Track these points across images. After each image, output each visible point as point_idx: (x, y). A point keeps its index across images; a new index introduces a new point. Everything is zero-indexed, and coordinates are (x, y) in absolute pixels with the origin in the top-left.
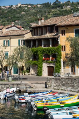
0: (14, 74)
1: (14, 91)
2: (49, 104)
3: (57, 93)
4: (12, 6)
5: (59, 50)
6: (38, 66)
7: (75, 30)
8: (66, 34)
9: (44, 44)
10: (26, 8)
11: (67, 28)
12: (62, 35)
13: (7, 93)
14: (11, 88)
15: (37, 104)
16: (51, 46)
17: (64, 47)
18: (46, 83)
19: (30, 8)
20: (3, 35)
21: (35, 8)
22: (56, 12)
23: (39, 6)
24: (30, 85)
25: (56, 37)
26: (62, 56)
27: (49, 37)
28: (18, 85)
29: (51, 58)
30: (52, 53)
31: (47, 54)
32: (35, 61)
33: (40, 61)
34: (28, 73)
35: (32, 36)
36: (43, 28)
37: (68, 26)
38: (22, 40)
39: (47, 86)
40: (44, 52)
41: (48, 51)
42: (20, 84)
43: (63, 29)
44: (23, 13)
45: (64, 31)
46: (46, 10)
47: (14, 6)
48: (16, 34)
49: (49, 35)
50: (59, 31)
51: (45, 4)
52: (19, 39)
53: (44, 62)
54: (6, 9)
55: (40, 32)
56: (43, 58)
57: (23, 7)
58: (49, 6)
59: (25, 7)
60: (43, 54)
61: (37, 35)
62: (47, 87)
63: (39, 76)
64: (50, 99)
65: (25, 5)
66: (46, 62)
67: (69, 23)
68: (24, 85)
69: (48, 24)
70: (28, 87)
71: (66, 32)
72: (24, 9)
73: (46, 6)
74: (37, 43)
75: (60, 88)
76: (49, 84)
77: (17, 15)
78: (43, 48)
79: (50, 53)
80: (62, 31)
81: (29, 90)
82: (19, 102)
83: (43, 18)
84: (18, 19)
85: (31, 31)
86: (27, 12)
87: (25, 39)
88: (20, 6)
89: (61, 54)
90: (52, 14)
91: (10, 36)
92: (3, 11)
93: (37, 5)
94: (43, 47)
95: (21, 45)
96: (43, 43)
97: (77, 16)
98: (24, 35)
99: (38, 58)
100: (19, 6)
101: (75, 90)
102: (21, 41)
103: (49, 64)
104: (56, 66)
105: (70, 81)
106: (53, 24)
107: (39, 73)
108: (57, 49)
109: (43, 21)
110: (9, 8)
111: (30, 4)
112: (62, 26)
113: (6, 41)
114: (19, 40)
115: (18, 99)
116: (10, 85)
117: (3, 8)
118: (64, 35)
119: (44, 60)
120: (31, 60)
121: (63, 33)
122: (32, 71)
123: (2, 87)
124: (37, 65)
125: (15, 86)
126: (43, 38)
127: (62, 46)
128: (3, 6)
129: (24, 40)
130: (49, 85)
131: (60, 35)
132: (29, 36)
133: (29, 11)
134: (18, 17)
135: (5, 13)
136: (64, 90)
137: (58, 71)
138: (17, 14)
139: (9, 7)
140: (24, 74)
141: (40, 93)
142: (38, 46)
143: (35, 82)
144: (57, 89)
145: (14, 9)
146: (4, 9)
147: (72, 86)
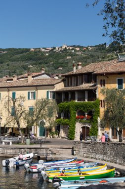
0: (40, 136)
1: (29, 157)
2: (66, 175)
3: (83, 161)
4: (54, 48)
5: (97, 106)
6: (70, 126)
7: (118, 80)
8: (106, 85)
9: (78, 98)
10: (73, 51)
11: (108, 77)
12: (102, 86)
13: (19, 159)
14: (27, 153)
15: (50, 174)
16: (86, 100)
17: (103, 102)
18: (73, 148)
19: (78, 51)
20: (27, 84)
21: (84, 51)
22: (113, 57)
23: (91, 48)
24: (53, 150)
25: (93, 88)
26: (101, 114)
27: (84, 88)
28: (36, 150)
29: (86, 116)
30: (88, 110)
31: (81, 111)
32: (67, 120)
33: (72, 119)
34: (57, 136)
35: (65, 86)
36: (78, 76)
37: (108, 75)
38: (51, 92)
39: (75, 152)
40: (78, 108)
41: (83, 106)
42: (39, 149)
43: (102, 78)
44: (68, 58)
45: (104, 80)
46: (99, 53)
47: (57, 48)
48: (44, 84)
49: (85, 86)
50: (97, 80)
51: (99, 46)
52: (47, 90)
53: (77, 122)
54: (47, 52)
55: (74, 81)
56: (77, 115)
57: (69, 49)
58: (104, 49)
59: (72, 49)
60: (76, 111)
61: (71, 85)
62: (75, 154)
63: (70, 139)
64: (70, 169)
65: (72, 46)
66: (80, 122)
67: (110, 70)
68: (44, 150)
69: (85, 72)
70: (49, 152)
71: (106, 82)
72: (71, 53)
73: (100, 49)
74: (69, 96)
75: (90, 156)
76: (76, 149)
77: (60, 61)
78: (76, 103)
79: (86, 110)
80: (101, 81)
81: (50, 156)
82: (30, 172)
83: (80, 63)
84: (62, 65)
85: (63, 80)
86: (74, 57)
87: (55, 90)
88: (66, 48)
89: (99, 111)
90: (107, 59)
91: (37, 86)
92: (43, 55)
93: (87, 48)
94: (76, 101)
95: (50, 98)
96: (76, 96)
97: (123, 62)
98: (53, 85)
99: (70, 116)
100: (63, 48)
101: (108, 159)
102: (50, 94)
103: (84, 124)
104: (93, 127)
105: (102, 147)
106: (91, 71)
107: (71, 136)
108: (94, 104)
109: (80, 67)
110: (50, 51)
111: (78, 46)
112: (102, 75)
113: (32, 93)
114: (48, 92)
115: (29, 167)
116: (26, 149)
117: (43, 50)
118: (104, 86)
119: (78, 118)
120: (62, 118)
121: (103, 83)
122: (62, 134)
123: (16, 152)
124: (68, 124)
125: (33, 151)
126: (77, 89)
127: (101, 101)
128: (43, 48)
129: (54, 92)
130: (77, 152)
131: (99, 86)
132: (60, 87)
133: (77, 55)
134: (62, 63)
135: (45, 58)
136: (95, 158)
137: (95, 133)
138: (60, 58)
139: (50, 49)
140: (53, 137)
141: (61, 161)
142: (70, 101)
143: (59, 146)
144: (86, 157)
145: (58, 53)
146: (44, 52)
147: (105, 154)
